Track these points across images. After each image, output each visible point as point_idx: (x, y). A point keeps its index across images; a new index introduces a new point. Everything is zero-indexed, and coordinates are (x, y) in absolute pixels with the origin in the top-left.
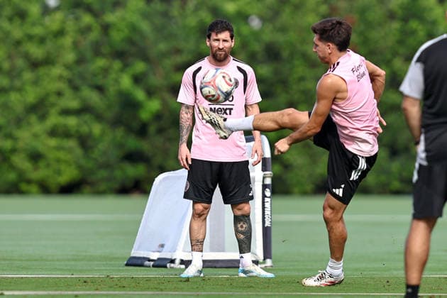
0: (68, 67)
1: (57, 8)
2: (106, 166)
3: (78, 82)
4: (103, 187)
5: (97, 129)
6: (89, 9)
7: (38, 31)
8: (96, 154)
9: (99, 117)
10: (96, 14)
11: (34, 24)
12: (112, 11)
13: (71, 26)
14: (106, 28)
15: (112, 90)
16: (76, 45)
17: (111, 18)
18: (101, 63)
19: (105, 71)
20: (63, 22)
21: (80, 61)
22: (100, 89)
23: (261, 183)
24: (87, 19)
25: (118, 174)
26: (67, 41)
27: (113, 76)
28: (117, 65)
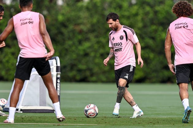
0: (139, 29)
1: (136, 4)
2: (156, 71)
3: (144, 35)
4: (154, 80)
5: (152, 55)
6: (149, 4)
7: (126, 14)
8: (151, 66)
9: (153, 51)
10: (152, 7)
11: (125, 11)
12: (159, 5)
13: (141, 12)
14: (156, 13)
15: (158, 39)
16: (143, 20)
17: (158, 8)
18: (154, 27)
19: (156, 31)
20: (138, 10)
21: (145, 26)
22: (153, 38)
23: (56, 77)
24: (148, 9)
25: (161, 75)
26: (139, 18)
27: (159, 33)
28: (161, 28)
